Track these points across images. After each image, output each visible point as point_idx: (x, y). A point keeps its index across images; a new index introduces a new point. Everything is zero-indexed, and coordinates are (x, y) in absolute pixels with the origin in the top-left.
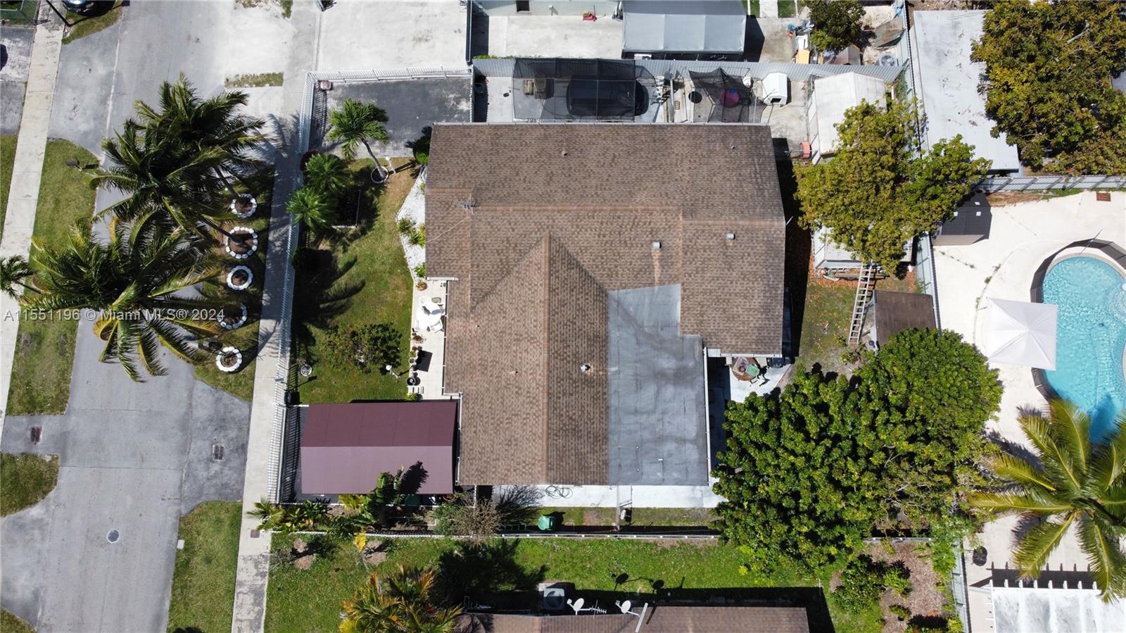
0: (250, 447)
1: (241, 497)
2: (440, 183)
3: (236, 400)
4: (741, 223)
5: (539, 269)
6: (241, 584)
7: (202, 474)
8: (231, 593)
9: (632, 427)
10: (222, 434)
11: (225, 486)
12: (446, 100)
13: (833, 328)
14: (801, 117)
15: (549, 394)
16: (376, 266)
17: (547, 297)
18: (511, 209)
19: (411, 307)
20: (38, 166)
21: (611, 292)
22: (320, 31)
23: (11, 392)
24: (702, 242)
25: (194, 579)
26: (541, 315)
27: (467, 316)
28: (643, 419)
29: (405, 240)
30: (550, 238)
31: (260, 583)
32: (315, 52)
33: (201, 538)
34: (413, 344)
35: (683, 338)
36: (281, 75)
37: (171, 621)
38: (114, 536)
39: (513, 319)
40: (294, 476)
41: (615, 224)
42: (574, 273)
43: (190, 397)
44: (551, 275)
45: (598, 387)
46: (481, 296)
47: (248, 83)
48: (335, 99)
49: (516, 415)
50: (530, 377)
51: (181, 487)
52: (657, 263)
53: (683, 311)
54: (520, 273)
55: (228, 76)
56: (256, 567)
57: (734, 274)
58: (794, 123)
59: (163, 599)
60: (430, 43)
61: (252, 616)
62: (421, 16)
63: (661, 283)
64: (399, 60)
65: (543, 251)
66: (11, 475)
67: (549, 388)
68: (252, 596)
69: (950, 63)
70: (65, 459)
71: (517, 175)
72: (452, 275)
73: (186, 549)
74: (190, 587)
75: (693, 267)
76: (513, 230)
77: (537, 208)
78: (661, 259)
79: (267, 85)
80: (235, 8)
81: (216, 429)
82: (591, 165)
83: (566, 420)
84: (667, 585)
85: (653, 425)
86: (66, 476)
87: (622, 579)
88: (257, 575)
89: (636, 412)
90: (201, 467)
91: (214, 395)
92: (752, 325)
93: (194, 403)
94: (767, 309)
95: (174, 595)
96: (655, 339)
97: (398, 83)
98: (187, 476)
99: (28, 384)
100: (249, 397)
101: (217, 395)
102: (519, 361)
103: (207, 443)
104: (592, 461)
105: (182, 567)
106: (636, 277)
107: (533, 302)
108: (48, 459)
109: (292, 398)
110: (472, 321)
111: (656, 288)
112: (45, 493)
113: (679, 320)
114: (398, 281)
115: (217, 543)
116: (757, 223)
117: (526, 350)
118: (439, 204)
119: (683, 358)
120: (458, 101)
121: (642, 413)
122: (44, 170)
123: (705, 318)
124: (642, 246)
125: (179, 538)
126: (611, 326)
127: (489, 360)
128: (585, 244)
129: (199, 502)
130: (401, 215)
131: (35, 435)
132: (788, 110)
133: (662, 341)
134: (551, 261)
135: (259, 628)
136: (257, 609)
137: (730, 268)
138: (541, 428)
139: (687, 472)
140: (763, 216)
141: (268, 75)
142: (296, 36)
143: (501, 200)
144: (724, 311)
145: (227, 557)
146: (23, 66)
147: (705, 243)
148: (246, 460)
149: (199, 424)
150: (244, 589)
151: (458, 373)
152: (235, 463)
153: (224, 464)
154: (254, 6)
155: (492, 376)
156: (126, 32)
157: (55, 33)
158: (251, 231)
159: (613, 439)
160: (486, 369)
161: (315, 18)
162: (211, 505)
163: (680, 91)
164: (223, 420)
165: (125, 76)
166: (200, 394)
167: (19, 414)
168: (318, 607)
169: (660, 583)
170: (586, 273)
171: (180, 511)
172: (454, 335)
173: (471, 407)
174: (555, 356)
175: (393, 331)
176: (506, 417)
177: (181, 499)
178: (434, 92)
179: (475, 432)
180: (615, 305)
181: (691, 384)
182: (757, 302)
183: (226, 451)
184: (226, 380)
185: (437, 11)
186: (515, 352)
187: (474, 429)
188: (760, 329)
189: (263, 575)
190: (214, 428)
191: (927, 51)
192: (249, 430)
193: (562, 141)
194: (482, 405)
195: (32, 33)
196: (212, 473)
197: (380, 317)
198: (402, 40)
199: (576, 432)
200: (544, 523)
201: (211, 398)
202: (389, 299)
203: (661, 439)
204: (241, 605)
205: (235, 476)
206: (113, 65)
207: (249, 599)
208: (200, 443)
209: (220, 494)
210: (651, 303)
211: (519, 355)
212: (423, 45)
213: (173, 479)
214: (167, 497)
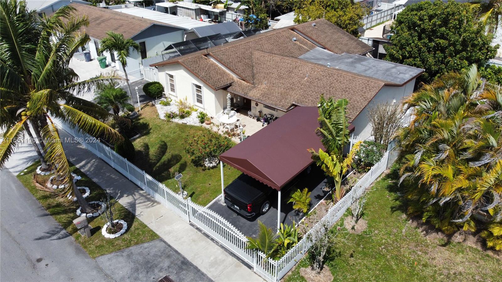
0: (189, 258)
3: (146, 245)
5: (264, 56)
9: (373, 73)
10: (156, 271)
18: (227, 48)
21: (299, 58)
26: (287, 61)
27: (254, 87)
28: (372, 70)
29: (177, 119)
35: (342, 55)
43: (101, 271)
46: (251, 78)
52: (301, 45)
54: (258, 63)
57: (329, 34)
63: (311, 49)
65: (257, 53)
78: (300, 43)
81: (147, 272)
85: (377, 69)
91: (122, 256)
93: (109, 272)
96: (334, 59)
100: (154, 236)
101: (125, 254)
102: (302, 75)
106: (300, 50)
107: (278, 62)
110: (259, 86)
113: (332, 52)
117: (299, 71)
118: (191, 63)
123: (339, 48)
124: (290, 42)
127: (289, 85)
130: (162, 116)
133: (338, 58)
137: (326, 33)
139: (412, 71)
148: (196, 268)
151: (281, 100)
155: (298, 87)
160: (292, 88)
164: (148, 262)
166: (108, 264)
173: (307, 101)
176: (328, 88)
180: (306, 59)
183: (171, 277)
184: (124, 240)
186: (296, 75)
188: (358, 45)
190: (144, 273)
192: (176, 252)
201: (122, 259)
203: (387, 70)
210: (316, 54)
211: (299, 74)
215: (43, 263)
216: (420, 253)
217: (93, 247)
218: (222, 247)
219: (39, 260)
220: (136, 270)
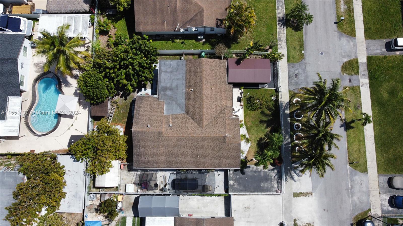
0: (287, 78)
1: (288, 64)
2: (236, 145)
3: (293, 90)
4: (145, 130)
5: (205, 118)
6: (285, 42)
7: (300, 70)
8: (287, 40)
9: (179, 75)
10: (296, 81)
11: (293, 67)
12: (238, 185)
13: (120, 111)
14: (123, 179)
15: (202, 82)
16: (256, 129)
17: (203, 109)
18: (214, 135)
19: (244, 115)
20: (369, 163)
21: (185, 113)
22: (283, 213)
23: (360, 92)
24: (157, 125)
25: (298, 43)
26: (204, 104)
27: (226, 106)
28: (176, 77)
29: (247, 136)
30: (202, 127)
32: (283, 205)
33: (298, 53)
34: (242, 103)
35: (164, 100)
36: (294, 197)
37: (302, 33)
38: (322, 54)
39: (213, 104)
40: (274, 70)
41: (183, 131)
42: (195, 117)
44: (202, 116)
45: (188, 85)
46: (222, 111)
47: (305, 194)
48: (275, 187)
49: (211, 77)
50: (207, 87)
51: (306, 67)
52: (171, 121)
53: (164, 107)
54: (211, 117)
55: (312, 196)
56: (281, 47)
57: (148, 116)
58: (125, 177)
59: (306, 38)
60: (244, 206)
61: (281, 35)
62: (248, 217)
63: (169, 115)
64: (254, 201)
65: (204, 123)
66: (354, 69)
67: (202, 83)
69: (73, 193)
70: (340, 74)
71: (213, 148)
72: (231, 119)
73: (301, 51)
74: (298, 41)
75: (160, 118)
76: (213, 129)
77: (206, 135)
78: (169, 122)
79: (298, 193)
80: (313, 223)
82: (190, 152)
83: (197, 75)
84: (171, 42)
85: (173, 76)
86: (339, 69)
87: (182, 43)
88: (281, 45)
90: (301, 72)
92: (144, 103)
94: (139, 107)
95: (303, 39)
96: (172, 99)
97: (254, 192)
98: (304, 70)
99: (355, 95)
100: (290, 91)
102: (211, 92)
103: (300, 79)
104: (190, 65)
105: (302, 46)
106: (177, 117)
107: (207, 108)
108: (345, 74)
109: (277, 91)
110: (225, 105)
111: (171, 114)
112: (343, 65)
113: (165, 105)
114: (249, 124)
115: (293, 52)
116: (141, 130)
117: (209, 94)
118: (236, 138)
119: (164, 94)
120: (234, 184)
121: (176, 79)
122: (366, 162)
123: (157, 105)
124: (175, 125)
125: (304, 53)
126: (184, 103)
127: (219, 93)
128: (192, 126)
129: (300, 63)
130: (249, 145)
131: (350, 81)
132: (126, 182)
133: (170, 99)
134: (202, 120)
135: (279, 32)
136: (280, 36)
137: (149, 118)
138: (204, 73)
139: (164, 64)
140: (139, 132)
141: (298, 197)
142: (291, 212)
143: (217, 139)
144: (152, 107)
145: (289, 49)
146: (382, 200)
147: (156, 125)
148: (288, 74)
149: (303, 84)
150: (284, 41)
151: (228, 90)
152: (291, 73)
153: (294, 73)
154: (307, 224)
155: (218, 88)
156: (350, 213)
157: (374, 213)
158: (296, 141)
159: (184, 72)
160: (220, 91)
161: (285, 219)
162: (296, 62)
163: (161, 188)
164: (296, 85)
165: (347, 196)
167: (356, 86)
169: (172, 42)
170: (191, 118)
171: (305, 61)
172: (230, 101)
174: (201, 93)
175: (249, 109)
176: (214, 77)
177: (305, 63)
178: (242, 188)
179: (222, 74)
180: (183, 109)
181: (162, 87)
183: (294, 77)
184: (297, 96)
185: (243, 219)
186: (212, 94)
187: (223, 74)
188: (142, 102)
189: (279, 44)
191: (80, 197)
192: (289, 82)
193: (199, 161)
194: (221, 81)
195: (382, 213)
196: (297, 70)
197: (253, 113)
198: (254, 208)
199: (195, 73)
200: (203, 54)
202: (251, 118)
203: (171, 72)
204: (284, 37)
205: (291, 70)
206: (352, 200)
207: (282, 39)
208: (302, 78)
209: (294, 65)
210: (173, 110)
211: (211, 93)
212: (247, 206)
213: (308, 69)
214: (309, 64)
220: (300, 85)
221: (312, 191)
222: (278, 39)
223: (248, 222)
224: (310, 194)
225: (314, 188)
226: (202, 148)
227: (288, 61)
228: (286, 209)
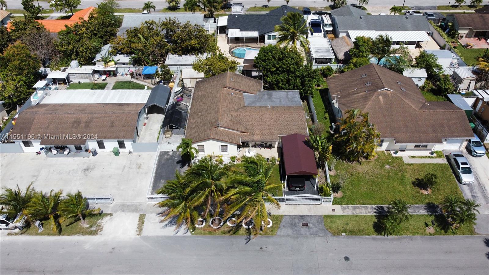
0: (301, 214)
1: (321, 215)
2: (208, 135)
3: (283, 220)
4: (228, 77)
5: (239, 114)
7: (315, 229)
8: (357, 216)
9: (285, 102)
10: (297, 224)
11: (318, 221)
12: (167, 158)
17: (249, 113)
18: (220, 118)
21: (246, 105)
22: (124, 203)
25: (355, 228)
27: (253, 134)
30: (229, 112)
31: (351, 207)
32: (133, 204)
33: (340, 227)
35: (259, 94)
36: (141, 215)
37: (373, 234)
38: (347, 259)
39: (255, 121)
41: (226, 100)
43: (283, 236)
45: (275, 107)
46: (247, 130)
47: (141, 227)
49: (285, 120)
50: (273, 116)
51: (321, 237)
53: (252, 93)
54: (240, 120)
55: (136, 234)
56: (346, 209)
59: (366, 238)
60: (142, 164)
61: (363, 209)
62: (129, 167)
63: (243, 96)
64: (146, 173)
65: (233, 114)
68: (356, 209)
69: (181, 59)
71: (207, 120)
72: (239, 139)
73: (345, 232)
74: (359, 229)
76: (227, 119)
77: (220, 113)
78: (237, 95)
79: (144, 219)
80: (101, 235)
81: (296, 226)
82: (205, 107)
85: (284, 99)
87: (326, 118)
89: (281, 101)
90: (312, 230)
92: (255, 83)
93: (286, 235)
94: (250, 80)
95: (363, 235)
96: (259, 99)
97: (156, 173)
98: (316, 235)
100: (282, 216)
101: (282, 227)
103: (302, 229)
104: (296, 107)
105: (352, 233)
106: (241, 100)
107: (250, 116)
110: (255, 133)
111: (244, 98)
113: (254, 94)
115: (340, 221)
117: (265, 117)
118: (216, 135)
119: (264, 94)
120: (168, 155)
123: (253, 89)
124: (232, 97)
125: (341, 235)
126: (256, 105)
127: (268, 127)
128: (232, 106)
129: (326, 230)
133: (260, 97)
134: (237, 113)
135: (366, 206)
136: (360, 207)
137: (240, 82)
139: (295, 94)
141: (139, 219)
142: (123, 211)
143: (217, 121)
144: (251, 86)
145: (345, 218)
148: (307, 215)
149: (295, 233)
150: (354, 212)
151: (272, 137)
152: (309, 219)
153: (309, 222)
154: (103, 227)
155: (273, 127)
158: (212, 219)
160: (271, 128)
162: (326, 225)
164: (292, 224)
166: (282, 233)
168: (354, 188)
170: (240, 108)
171: (331, 236)
172: (260, 138)
174: (266, 111)
176: (286, 122)
177: (326, 236)
178: (163, 162)
180: (249, 105)
182: (248, 81)
183: (304, 222)
184: (275, 224)
185: (129, 162)
186: (265, 120)
189: (348, 207)
192: (294, 215)
193: (196, 115)
194: (282, 129)
196: (313, 226)
198: (138, 173)
201: (284, 229)
204: (361, 213)
205: (313, 218)
207: (358, 210)
208: (302, 232)
209: (321, 222)
210: (249, 99)
211: (267, 119)
212: (142, 166)
213: (318, 240)
214: (327, 241)
215: (264, 248)
216: (354, 171)
217: (271, 233)
218: (304, 204)
219: (261, 248)
220: (293, 228)
221: (142, 235)
222: (356, 205)
223: (124, 167)
224: (139, 233)
225: (146, 238)
226: (208, 114)
227: (325, 216)
228: (128, 206)
